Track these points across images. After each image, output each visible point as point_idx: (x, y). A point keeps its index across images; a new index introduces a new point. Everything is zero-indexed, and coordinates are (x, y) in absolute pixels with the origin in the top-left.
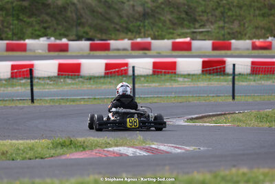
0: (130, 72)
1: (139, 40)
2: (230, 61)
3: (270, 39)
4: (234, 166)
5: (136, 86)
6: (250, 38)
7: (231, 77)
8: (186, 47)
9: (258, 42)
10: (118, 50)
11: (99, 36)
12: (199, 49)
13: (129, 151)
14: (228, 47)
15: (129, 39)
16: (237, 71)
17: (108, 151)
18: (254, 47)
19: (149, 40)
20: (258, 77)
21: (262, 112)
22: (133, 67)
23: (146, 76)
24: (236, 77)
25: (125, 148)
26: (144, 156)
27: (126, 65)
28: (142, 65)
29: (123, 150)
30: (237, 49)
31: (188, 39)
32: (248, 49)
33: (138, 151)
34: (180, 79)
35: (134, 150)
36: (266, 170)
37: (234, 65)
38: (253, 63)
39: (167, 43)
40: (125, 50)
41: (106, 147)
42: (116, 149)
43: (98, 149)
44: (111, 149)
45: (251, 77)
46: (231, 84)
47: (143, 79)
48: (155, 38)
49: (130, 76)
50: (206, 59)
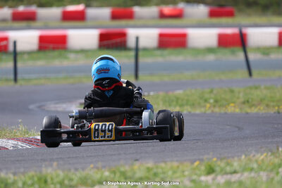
0: (11, 48)
1: (21, 9)
2: (132, 33)
3: (181, 6)
4: (137, 160)
5: (19, 65)
6: (157, 5)
7: (132, 53)
8: (79, 17)
9: (167, 9)
12: (95, 18)
13: (10, 144)
14: (130, 16)
15: (10, 7)
16: (142, 44)
18: (162, 16)
19: (33, 8)
20: (166, 52)
21: (171, 94)
22: (15, 43)
23: (30, 53)
24: (140, 53)
25: (4, 140)
26: (27, 149)
27: (6, 39)
28: (26, 38)
29: (1, 142)
30: (141, 18)
31: (80, 7)
32: (153, 18)
33: (20, 143)
34: (72, 56)
35: (16, 143)
36: (175, 164)
37: (137, 39)
38: (161, 35)
39: (56, 12)
40: (4, 20)
45: (159, 52)
46: (132, 61)
47: (26, 56)
48: (41, 5)
49: (10, 53)
50: (104, 31)
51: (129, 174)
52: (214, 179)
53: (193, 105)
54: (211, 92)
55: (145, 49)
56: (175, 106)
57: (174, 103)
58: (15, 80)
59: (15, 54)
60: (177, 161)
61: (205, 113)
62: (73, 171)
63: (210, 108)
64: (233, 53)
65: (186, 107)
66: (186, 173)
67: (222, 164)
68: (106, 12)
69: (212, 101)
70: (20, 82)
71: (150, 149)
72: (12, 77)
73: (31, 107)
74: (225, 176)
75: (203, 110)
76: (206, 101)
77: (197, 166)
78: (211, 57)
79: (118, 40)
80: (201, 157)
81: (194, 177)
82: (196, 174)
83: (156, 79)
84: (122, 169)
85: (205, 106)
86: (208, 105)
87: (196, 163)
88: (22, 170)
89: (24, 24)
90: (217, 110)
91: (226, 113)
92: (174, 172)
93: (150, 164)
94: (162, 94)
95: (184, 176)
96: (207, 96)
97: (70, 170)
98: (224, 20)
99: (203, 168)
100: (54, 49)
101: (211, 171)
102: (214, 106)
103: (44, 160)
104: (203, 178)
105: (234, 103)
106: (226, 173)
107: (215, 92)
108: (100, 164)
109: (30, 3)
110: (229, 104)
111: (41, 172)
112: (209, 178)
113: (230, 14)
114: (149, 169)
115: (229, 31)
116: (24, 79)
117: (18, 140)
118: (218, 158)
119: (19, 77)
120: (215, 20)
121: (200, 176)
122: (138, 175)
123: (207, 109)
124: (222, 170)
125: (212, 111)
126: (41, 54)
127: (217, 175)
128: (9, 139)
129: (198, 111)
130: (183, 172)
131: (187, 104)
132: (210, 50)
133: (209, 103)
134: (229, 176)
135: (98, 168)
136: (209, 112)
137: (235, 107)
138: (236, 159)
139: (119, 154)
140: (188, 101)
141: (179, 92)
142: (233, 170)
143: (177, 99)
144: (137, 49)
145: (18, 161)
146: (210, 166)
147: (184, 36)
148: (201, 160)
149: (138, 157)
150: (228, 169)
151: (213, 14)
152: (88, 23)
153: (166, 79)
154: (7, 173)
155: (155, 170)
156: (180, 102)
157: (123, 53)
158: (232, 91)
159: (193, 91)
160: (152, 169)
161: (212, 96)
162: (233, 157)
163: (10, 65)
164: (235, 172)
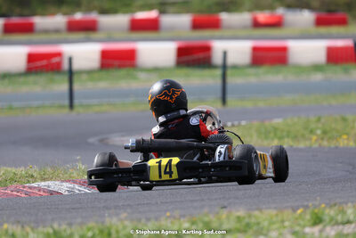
0: (65, 66)
1: (78, 16)
2: (219, 47)
3: (280, 11)
4: (225, 207)
5: (76, 87)
6: (250, 10)
7: (219, 72)
8: (151, 26)
9: (263, 16)
10: (46, 31)
11: (18, 10)
12: (172, 28)
13: (64, 188)
14: (215, 25)
15: (65, 14)
16: (231, 60)
17: (30, 188)
18: (256, 24)
19: (94, 16)
20: (262, 70)
21: (267, 123)
22: (70, 60)
23: (90, 72)
24: (229, 72)
25: (57, 183)
26: (86, 193)
27: (59, 55)
28: (84, 53)
29: (54, 185)
30: (230, 28)
31: (153, 14)
32: (245, 27)
34: (142, 75)
35: (72, 186)
36: (274, 212)
37: (225, 54)
38: (255, 49)
39: (122, 20)
40: (57, 31)
41: (29, 182)
42: (43, 184)
43: (15, 184)
44: (35, 185)
45: (253, 70)
46: (219, 82)
47: (84, 77)
48: (104, 12)
49: (65, 72)
50: (182, 44)
51: (215, 225)
52: (321, 231)
53: (295, 138)
54: (319, 120)
55: (235, 67)
56: (273, 139)
57: (272, 135)
58: (71, 106)
59: (71, 73)
60: (275, 208)
61: (310, 147)
62: (143, 221)
63: (316, 140)
64: (346, 71)
65: (286, 140)
66: (287, 224)
67: (332, 213)
68: (185, 20)
69: (319, 132)
70: (77, 109)
71: (241, 193)
72: (67, 102)
73: (91, 140)
74: (336, 227)
75: (308, 143)
76: (312, 132)
77: (300, 215)
78: (318, 77)
79: (201, 55)
80: (306, 203)
81: (297, 228)
82: (299, 225)
83: (249, 105)
84: (206, 219)
85: (311, 139)
86: (314, 138)
87: (299, 212)
88: (79, 220)
89: (81, 35)
90: (325, 143)
91: (337, 148)
92: (271, 223)
93: (241, 213)
94: (256, 123)
95: (284, 227)
96: (313, 126)
97: (139, 220)
98: (334, 30)
99: (308, 217)
100: (120, 67)
101: (317, 221)
102: (322, 139)
103: (107, 208)
104: (307, 230)
105: (347, 134)
106: (337, 223)
107: (323, 120)
108: (177, 213)
109: (89, 10)
110: (340, 136)
111: (103, 223)
112: (316, 229)
113: (343, 22)
114: (239, 219)
115: (340, 43)
116: (81, 106)
117: (75, 182)
118: (327, 204)
119: (76, 102)
120: (323, 30)
121: (304, 227)
122: (226, 226)
123: (314, 142)
124: (332, 219)
125: (320, 145)
126: (104, 73)
127: (325, 226)
128: (62, 181)
129: (302, 145)
130: (283, 221)
131: (288, 136)
132: (316, 68)
133: (315, 134)
134: (341, 227)
135: (174, 218)
136: (316, 145)
137: (348, 139)
138: (350, 204)
139: (203, 200)
140: (289, 132)
141: (277, 121)
142: (345, 220)
143: (275, 129)
144: (224, 67)
145: (73, 209)
146: (316, 214)
147: (284, 49)
148: (306, 207)
149: (226, 204)
150: (339, 218)
151: (320, 22)
152: (162, 34)
153: (261, 104)
154: (60, 225)
155: (247, 220)
156: (279, 134)
157: (207, 72)
158: (344, 120)
159: (296, 120)
160: (244, 218)
161: (320, 125)
162: (346, 203)
163: (64, 87)
164: (349, 222)
